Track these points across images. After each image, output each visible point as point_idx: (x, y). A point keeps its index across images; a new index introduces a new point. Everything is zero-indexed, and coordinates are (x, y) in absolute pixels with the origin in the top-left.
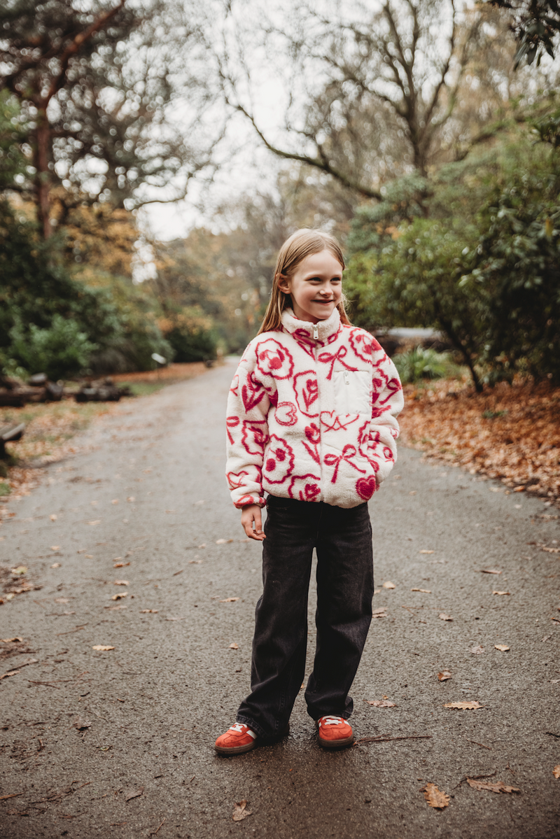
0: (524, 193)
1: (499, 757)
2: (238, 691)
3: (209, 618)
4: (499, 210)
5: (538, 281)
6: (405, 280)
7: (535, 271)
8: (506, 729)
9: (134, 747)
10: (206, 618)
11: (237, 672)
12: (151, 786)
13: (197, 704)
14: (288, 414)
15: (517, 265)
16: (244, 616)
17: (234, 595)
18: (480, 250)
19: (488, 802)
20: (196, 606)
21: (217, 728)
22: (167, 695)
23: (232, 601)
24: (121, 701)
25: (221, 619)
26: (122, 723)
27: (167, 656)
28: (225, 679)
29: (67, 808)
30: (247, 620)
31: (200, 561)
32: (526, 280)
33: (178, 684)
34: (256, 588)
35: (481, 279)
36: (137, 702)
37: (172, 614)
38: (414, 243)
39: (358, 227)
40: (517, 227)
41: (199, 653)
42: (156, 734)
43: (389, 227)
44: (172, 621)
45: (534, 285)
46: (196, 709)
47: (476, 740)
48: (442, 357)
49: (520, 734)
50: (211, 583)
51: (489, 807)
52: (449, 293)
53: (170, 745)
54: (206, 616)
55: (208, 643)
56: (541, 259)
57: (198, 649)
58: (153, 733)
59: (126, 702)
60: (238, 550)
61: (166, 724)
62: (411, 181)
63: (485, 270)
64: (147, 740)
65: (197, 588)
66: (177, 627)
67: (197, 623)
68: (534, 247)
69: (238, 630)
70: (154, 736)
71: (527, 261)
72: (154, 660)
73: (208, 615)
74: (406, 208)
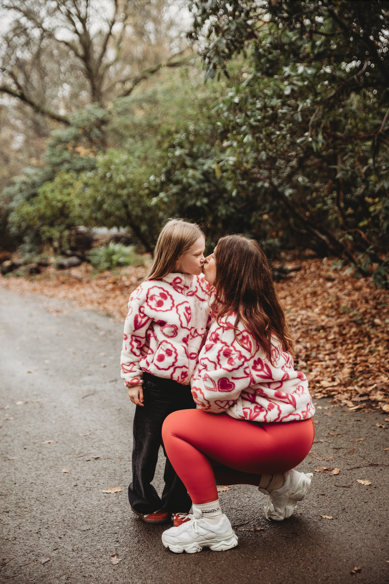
0: (192, 138)
1: (248, 514)
2: (81, 497)
3: (38, 455)
4: (175, 150)
5: (205, 201)
6: (104, 197)
7: (202, 193)
8: (248, 499)
9: (31, 536)
10: (36, 456)
11: (75, 486)
12: (54, 554)
13: (59, 508)
14: (172, 332)
15: (190, 189)
16: (62, 452)
17: (48, 439)
18: (163, 178)
19: (249, 536)
20: (25, 449)
21: (78, 519)
22: (35, 505)
23: (49, 443)
24: (7, 512)
25: (47, 455)
26: (15, 524)
27: (22, 482)
28: (69, 491)
29: (7, 573)
30: (65, 454)
31: (11, 418)
32: (197, 200)
33: (40, 497)
34: (61, 433)
35: (166, 200)
36: (17, 511)
37: (11, 455)
38: (109, 169)
39: (53, 146)
40: (189, 162)
41: (44, 478)
42: (41, 527)
43: (77, 146)
44: (13, 459)
45: (203, 204)
46: (59, 510)
47: (234, 507)
48: (129, 250)
49: (256, 501)
50: (28, 433)
51: (250, 539)
52: (138, 206)
53: (53, 531)
54: (35, 454)
55: (46, 471)
56: (206, 185)
57: (41, 475)
58: (39, 527)
59: (10, 512)
60: (35, 408)
61: (44, 521)
62: (92, 112)
63: (169, 193)
64: (37, 531)
65: (19, 436)
66: (19, 463)
67: (31, 459)
68: (201, 177)
69: (62, 461)
70: (40, 528)
71: (197, 187)
72: (15, 485)
73: (37, 454)
74: (90, 132)
